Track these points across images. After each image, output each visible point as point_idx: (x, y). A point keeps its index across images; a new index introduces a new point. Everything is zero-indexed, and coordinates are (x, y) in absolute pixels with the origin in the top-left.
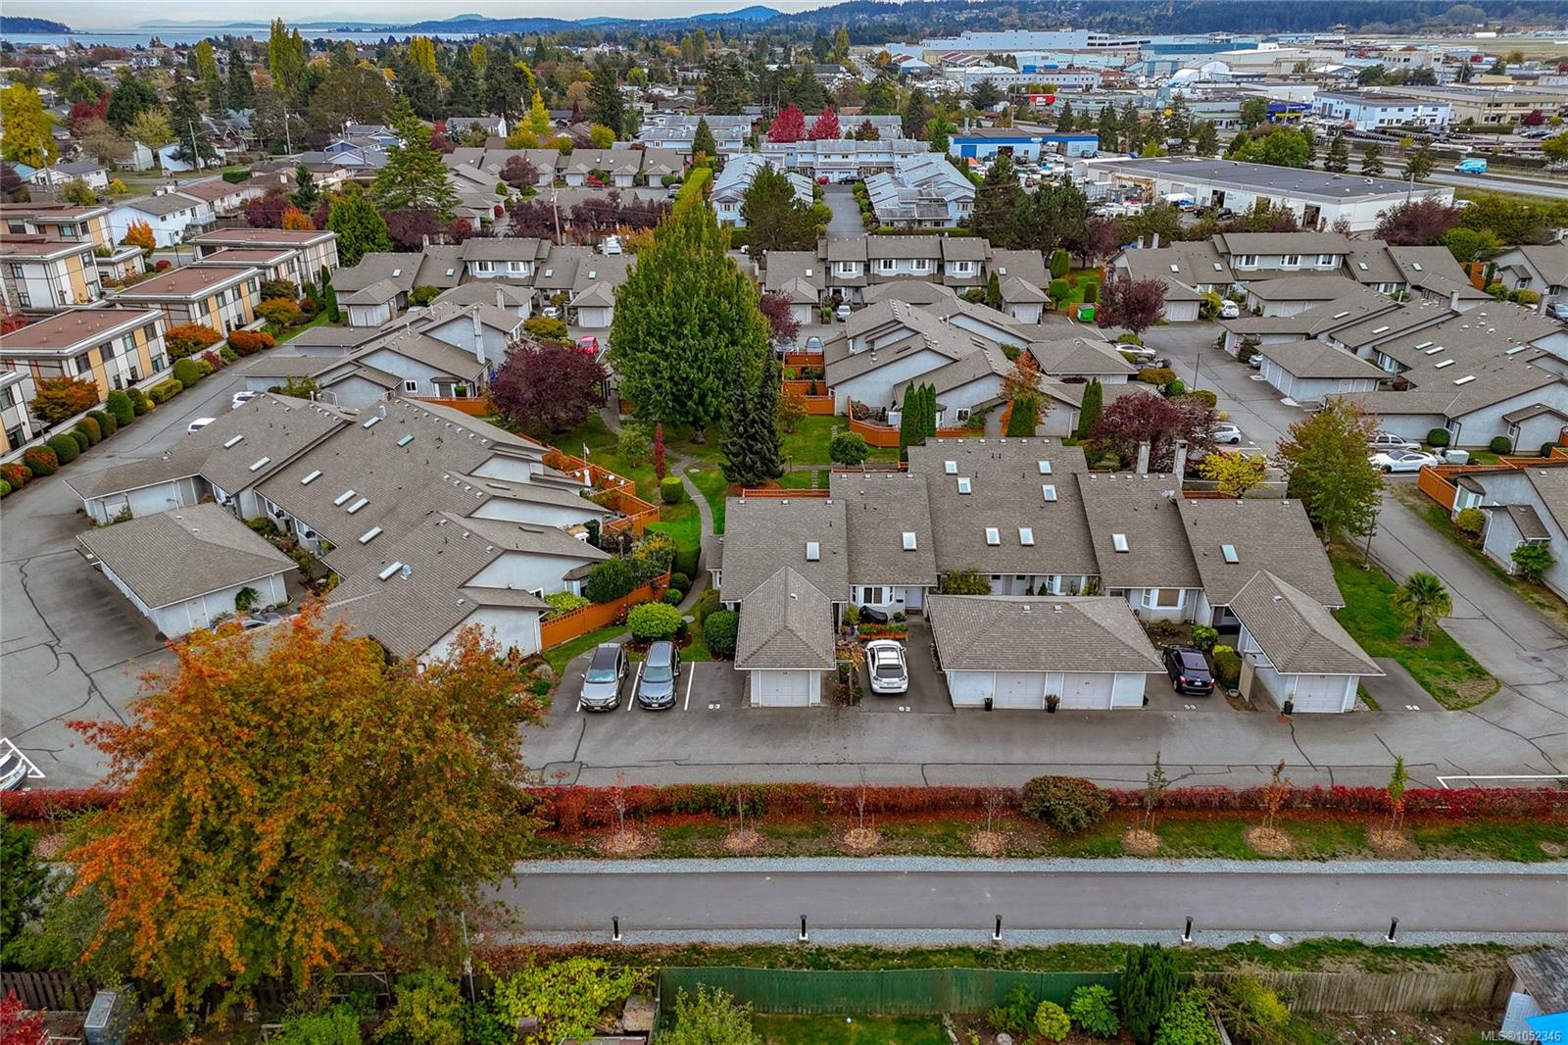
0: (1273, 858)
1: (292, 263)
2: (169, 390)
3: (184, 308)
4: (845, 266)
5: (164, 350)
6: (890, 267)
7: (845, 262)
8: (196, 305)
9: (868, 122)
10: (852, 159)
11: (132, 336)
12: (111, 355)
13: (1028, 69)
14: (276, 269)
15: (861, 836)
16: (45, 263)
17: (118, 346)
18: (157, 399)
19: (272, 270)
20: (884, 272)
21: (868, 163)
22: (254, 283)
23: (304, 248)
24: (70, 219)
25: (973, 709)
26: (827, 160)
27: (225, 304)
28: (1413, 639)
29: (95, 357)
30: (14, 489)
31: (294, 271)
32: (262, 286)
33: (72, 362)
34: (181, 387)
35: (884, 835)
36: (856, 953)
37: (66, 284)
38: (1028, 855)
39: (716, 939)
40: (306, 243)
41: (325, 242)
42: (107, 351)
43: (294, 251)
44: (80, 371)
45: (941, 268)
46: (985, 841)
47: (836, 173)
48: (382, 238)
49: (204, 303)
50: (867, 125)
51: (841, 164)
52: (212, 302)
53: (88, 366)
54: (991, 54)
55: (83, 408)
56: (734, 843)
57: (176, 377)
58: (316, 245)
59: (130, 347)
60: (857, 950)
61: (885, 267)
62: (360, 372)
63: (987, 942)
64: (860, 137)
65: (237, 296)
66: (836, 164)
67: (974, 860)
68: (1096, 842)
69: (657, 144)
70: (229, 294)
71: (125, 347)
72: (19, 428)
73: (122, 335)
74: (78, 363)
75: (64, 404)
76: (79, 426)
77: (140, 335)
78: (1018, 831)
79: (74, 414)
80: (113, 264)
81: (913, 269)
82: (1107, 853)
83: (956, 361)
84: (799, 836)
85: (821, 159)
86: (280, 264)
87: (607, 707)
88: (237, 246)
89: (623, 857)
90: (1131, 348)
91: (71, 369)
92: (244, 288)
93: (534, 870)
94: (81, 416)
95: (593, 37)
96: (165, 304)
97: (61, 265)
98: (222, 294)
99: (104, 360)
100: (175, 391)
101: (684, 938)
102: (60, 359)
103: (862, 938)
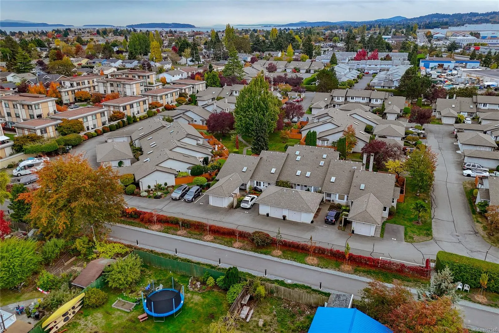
0: (309, 264)
1: (190, 89)
2: (144, 117)
3: (156, 97)
4: (338, 98)
5: (148, 107)
6: (353, 99)
7: (338, 97)
8: (159, 97)
9: (388, 55)
10: (378, 66)
11: (139, 103)
12: (133, 107)
13: (484, 38)
14: (185, 90)
15: (209, 237)
16: (130, 85)
17: (135, 105)
18: (141, 119)
19: (184, 90)
20: (350, 100)
21: (384, 68)
22: (177, 93)
23: (195, 85)
24: (145, 75)
25: (264, 215)
26: (370, 66)
27: (168, 98)
28: (417, 223)
29: (128, 107)
30: (98, 135)
31: (190, 91)
32: (180, 93)
33: (122, 108)
34: (147, 117)
35: (215, 238)
36: (186, 260)
37: (135, 90)
38: (245, 250)
39: (157, 250)
40: (196, 84)
41: (202, 84)
42: (132, 106)
43: (191, 86)
44: (123, 110)
45: (370, 100)
46: (237, 244)
47: (372, 71)
48: (218, 84)
49: (161, 97)
50: (388, 56)
51: (374, 68)
52: (164, 97)
53: (126, 109)
54: (471, 32)
55: (120, 119)
56: (179, 232)
57: (147, 114)
58: (199, 84)
59: (138, 106)
60: (186, 259)
61: (351, 99)
62: (183, 116)
63: (216, 265)
64: (385, 59)
65: (171, 96)
66: (372, 68)
67: (231, 248)
68: (264, 250)
69: (320, 60)
70: (169, 95)
71: (137, 105)
72: (105, 122)
73: (136, 102)
74: (123, 108)
75: (116, 117)
76: (118, 123)
77: (141, 103)
78: (247, 244)
79: (118, 120)
80: (153, 87)
81: (360, 100)
82: (265, 254)
83: (339, 127)
84: (195, 234)
85: (368, 66)
86: (186, 88)
87: (176, 199)
88: (180, 83)
89: (153, 230)
90: (415, 130)
91: (121, 109)
92: (174, 94)
93: (133, 229)
94: (120, 121)
95: (336, 27)
96: (152, 96)
97: (134, 85)
98: (167, 95)
99: (130, 108)
100: (145, 117)
101: (150, 248)
102: (119, 107)
103: (189, 257)
